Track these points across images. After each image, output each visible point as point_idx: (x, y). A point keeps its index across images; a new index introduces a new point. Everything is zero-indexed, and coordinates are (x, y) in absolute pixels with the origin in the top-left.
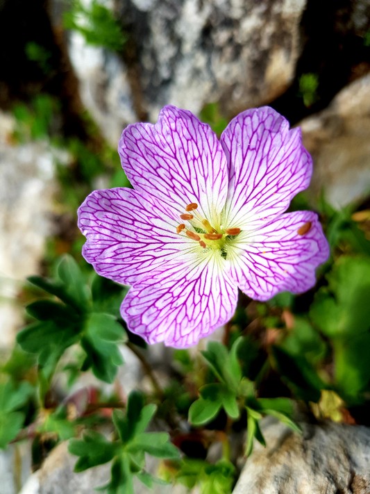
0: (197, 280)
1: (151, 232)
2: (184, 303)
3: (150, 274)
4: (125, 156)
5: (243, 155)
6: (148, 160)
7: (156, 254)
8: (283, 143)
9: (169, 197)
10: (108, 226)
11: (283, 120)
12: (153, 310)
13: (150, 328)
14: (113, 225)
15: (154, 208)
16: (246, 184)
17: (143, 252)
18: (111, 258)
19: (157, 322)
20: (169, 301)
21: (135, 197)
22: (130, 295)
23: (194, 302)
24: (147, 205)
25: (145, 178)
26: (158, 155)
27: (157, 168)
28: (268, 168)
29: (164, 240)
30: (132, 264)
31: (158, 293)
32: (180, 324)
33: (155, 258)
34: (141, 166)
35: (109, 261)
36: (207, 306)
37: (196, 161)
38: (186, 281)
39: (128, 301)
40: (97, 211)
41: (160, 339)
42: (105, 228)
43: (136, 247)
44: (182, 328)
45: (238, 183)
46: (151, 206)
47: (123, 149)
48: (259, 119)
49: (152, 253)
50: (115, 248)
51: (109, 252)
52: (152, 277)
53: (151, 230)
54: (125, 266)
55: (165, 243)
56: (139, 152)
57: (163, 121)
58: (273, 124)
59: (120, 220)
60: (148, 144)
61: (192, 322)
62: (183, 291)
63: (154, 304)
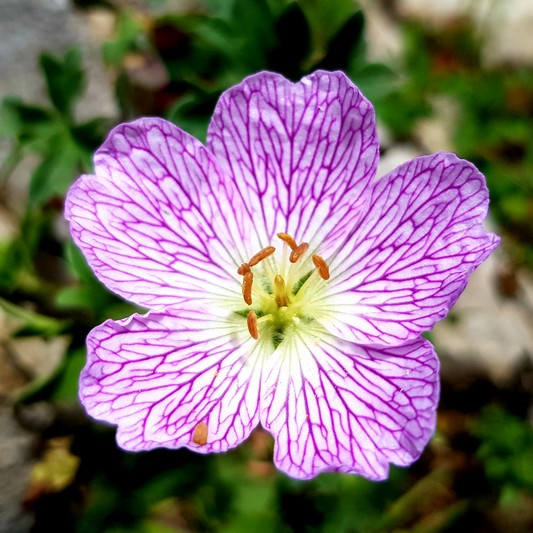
0: (207, 256)
1: (309, 196)
2: (164, 225)
3: (228, 180)
4: (433, 165)
5: (393, 378)
6: (426, 206)
7: (267, 199)
8: (380, 450)
9: (366, 238)
10: (318, 122)
11: (414, 457)
12: (158, 171)
13: (125, 161)
14: (320, 129)
15: (347, 208)
16: (349, 375)
17: (274, 177)
18: (261, 119)
19: (134, 173)
20: (174, 202)
21: (366, 175)
22: (188, 140)
23: (163, 240)
24: (353, 195)
25: (399, 197)
26: (434, 225)
27: (414, 222)
28: (356, 417)
29: (294, 217)
30: (249, 152)
31: (191, 186)
32: (121, 207)
33: (261, 195)
34: (418, 192)
35: (254, 114)
36: (148, 258)
37: (410, 293)
38: (208, 237)
39: (175, 133)
40: (342, 105)
41: (100, 170)
42: (315, 116)
43: (283, 165)
44: (112, 208)
45: (355, 361)
46: (351, 203)
47: (443, 161)
48: (422, 411)
49: (271, 191)
50: (281, 129)
51: (270, 117)
52: (221, 183)
53: (313, 197)
54: (245, 139)
55: (287, 217)
56: (439, 190)
57: (483, 241)
58: (409, 437)
59: (328, 144)
60: (451, 208)
61: (123, 228)
62: (191, 228)
63: (169, 175)
